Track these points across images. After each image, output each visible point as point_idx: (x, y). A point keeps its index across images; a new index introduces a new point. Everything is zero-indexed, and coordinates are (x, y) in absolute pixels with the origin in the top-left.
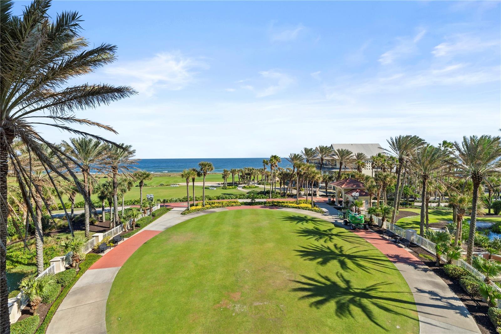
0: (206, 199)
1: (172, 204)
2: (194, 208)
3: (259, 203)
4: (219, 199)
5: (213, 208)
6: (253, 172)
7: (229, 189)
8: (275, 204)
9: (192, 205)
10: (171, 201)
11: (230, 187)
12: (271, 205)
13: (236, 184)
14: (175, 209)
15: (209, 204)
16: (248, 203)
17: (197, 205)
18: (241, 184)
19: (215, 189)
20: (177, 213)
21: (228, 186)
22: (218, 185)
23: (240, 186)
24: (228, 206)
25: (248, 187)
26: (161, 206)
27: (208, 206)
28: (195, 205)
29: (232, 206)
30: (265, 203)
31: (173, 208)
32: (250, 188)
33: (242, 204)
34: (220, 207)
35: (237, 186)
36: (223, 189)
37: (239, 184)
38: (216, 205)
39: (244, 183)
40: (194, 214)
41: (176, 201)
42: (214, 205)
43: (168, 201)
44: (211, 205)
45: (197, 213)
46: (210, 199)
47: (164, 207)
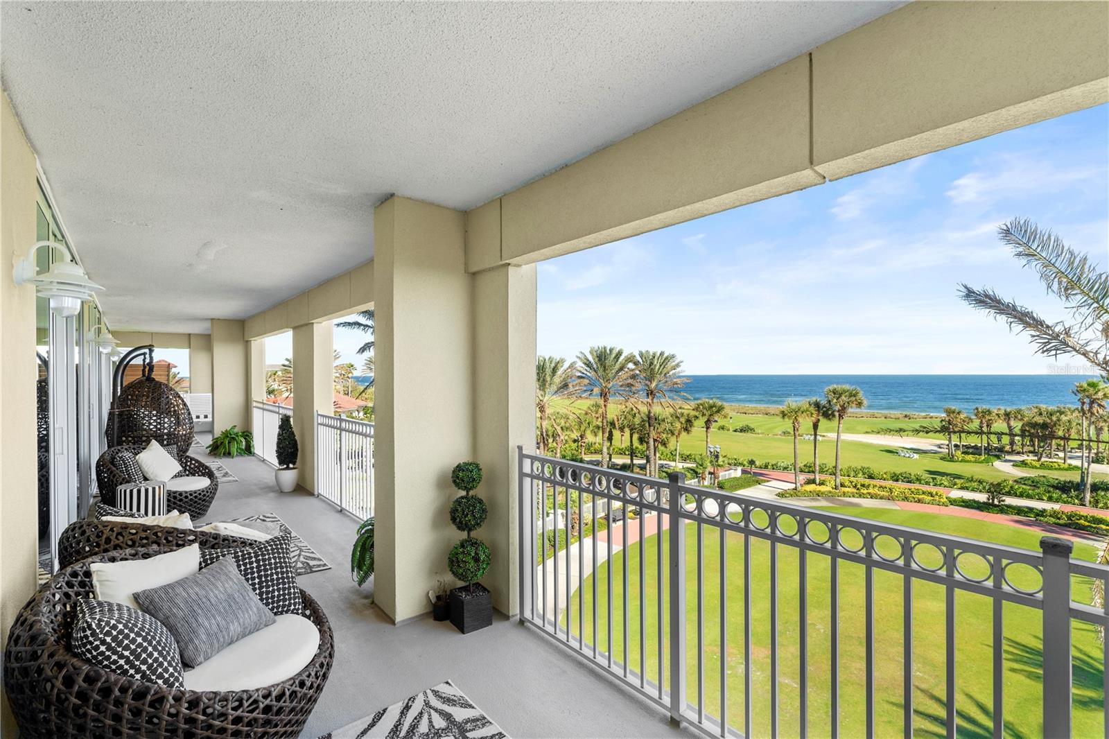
0: (860, 475)
1: (775, 474)
2: (811, 487)
3: (1019, 511)
4: (897, 481)
5: (860, 496)
6: (1059, 420)
7: (963, 461)
8: (1082, 522)
9: (813, 482)
10: (775, 467)
11: (970, 457)
12: (1061, 522)
13: (998, 453)
14: (773, 483)
15: (855, 487)
16: (978, 502)
17: (822, 484)
18: (1018, 453)
19: (916, 456)
20: (771, 491)
21: (963, 453)
22: (936, 448)
23: (1008, 457)
24: (906, 499)
25: (1037, 464)
26: (744, 472)
27: (846, 490)
28: (818, 481)
29: (919, 501)
30: (1042, 513)
31: (768, 481)
32: (1043, 466)
33: (953, 502)
34: (881, 498)
35: (998, 457)
36: (942, 459)
37: (1012, 452)
38: (870, 491)
39: (1030, 452)
40: (804, 500)
41: (785, 468)
42: (865, 491)
43: (769, 467)
44: (858, 489)
45: (813, 499)
46: (871, 477)
47: (749, 475)
